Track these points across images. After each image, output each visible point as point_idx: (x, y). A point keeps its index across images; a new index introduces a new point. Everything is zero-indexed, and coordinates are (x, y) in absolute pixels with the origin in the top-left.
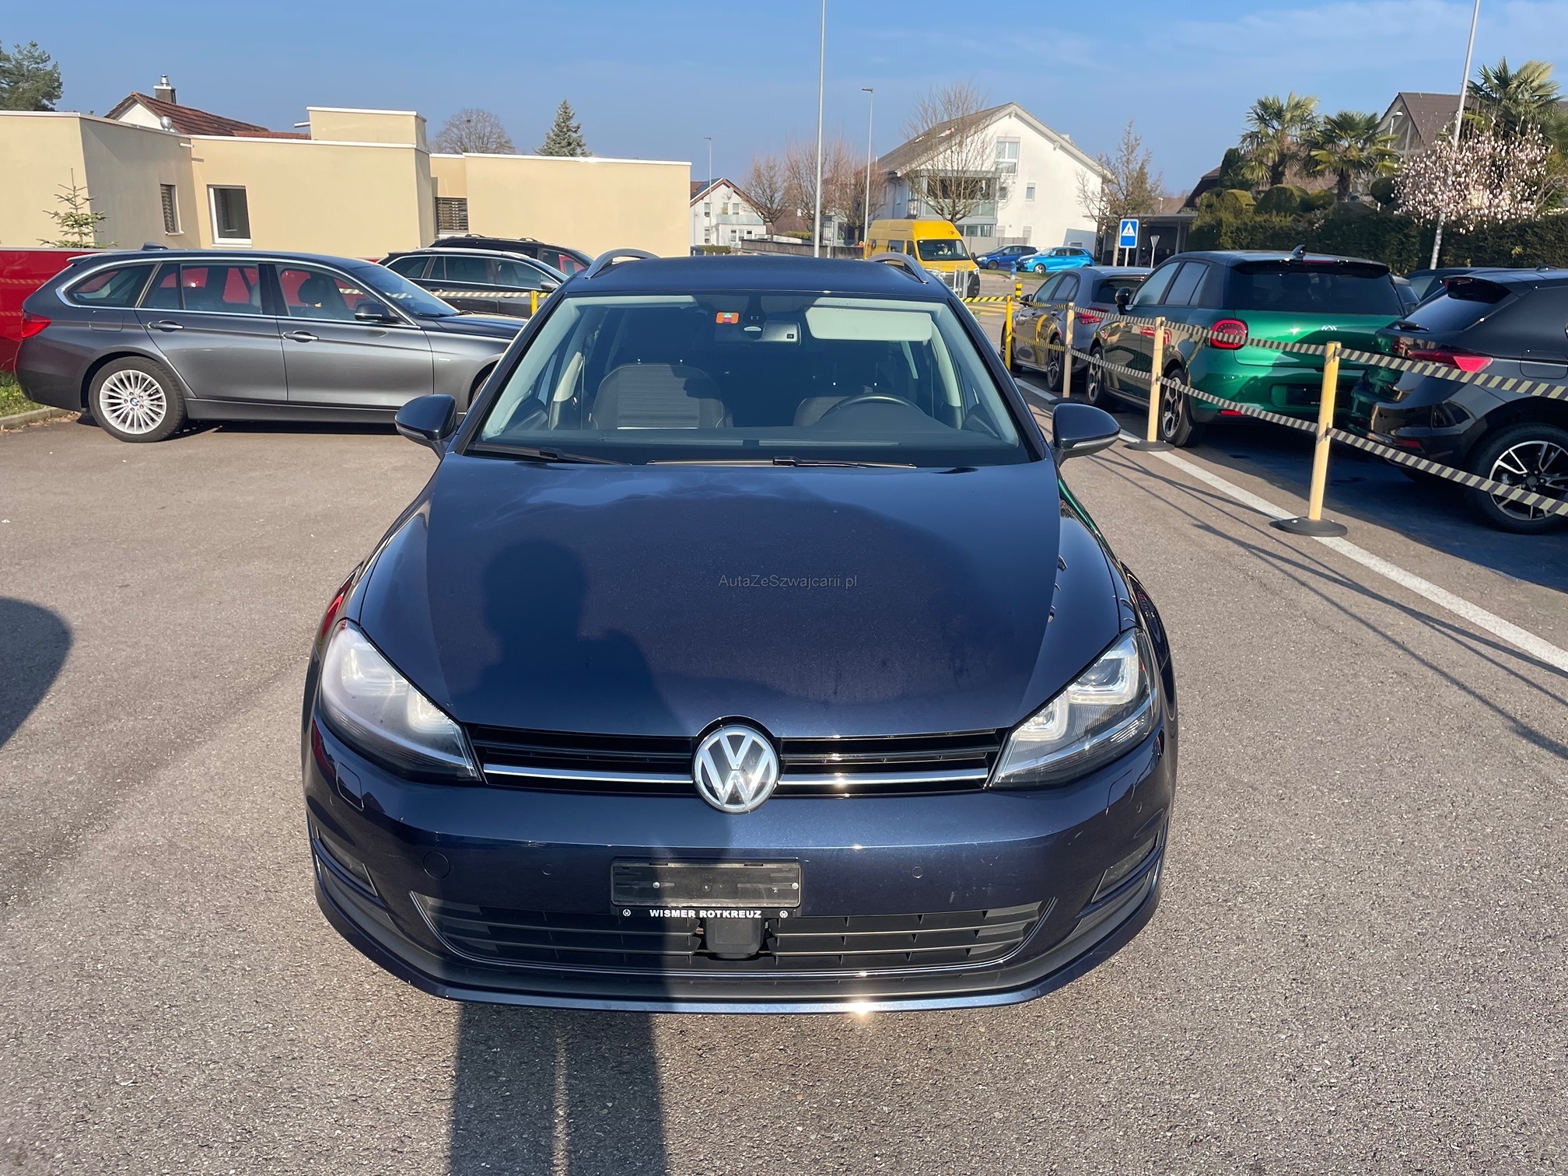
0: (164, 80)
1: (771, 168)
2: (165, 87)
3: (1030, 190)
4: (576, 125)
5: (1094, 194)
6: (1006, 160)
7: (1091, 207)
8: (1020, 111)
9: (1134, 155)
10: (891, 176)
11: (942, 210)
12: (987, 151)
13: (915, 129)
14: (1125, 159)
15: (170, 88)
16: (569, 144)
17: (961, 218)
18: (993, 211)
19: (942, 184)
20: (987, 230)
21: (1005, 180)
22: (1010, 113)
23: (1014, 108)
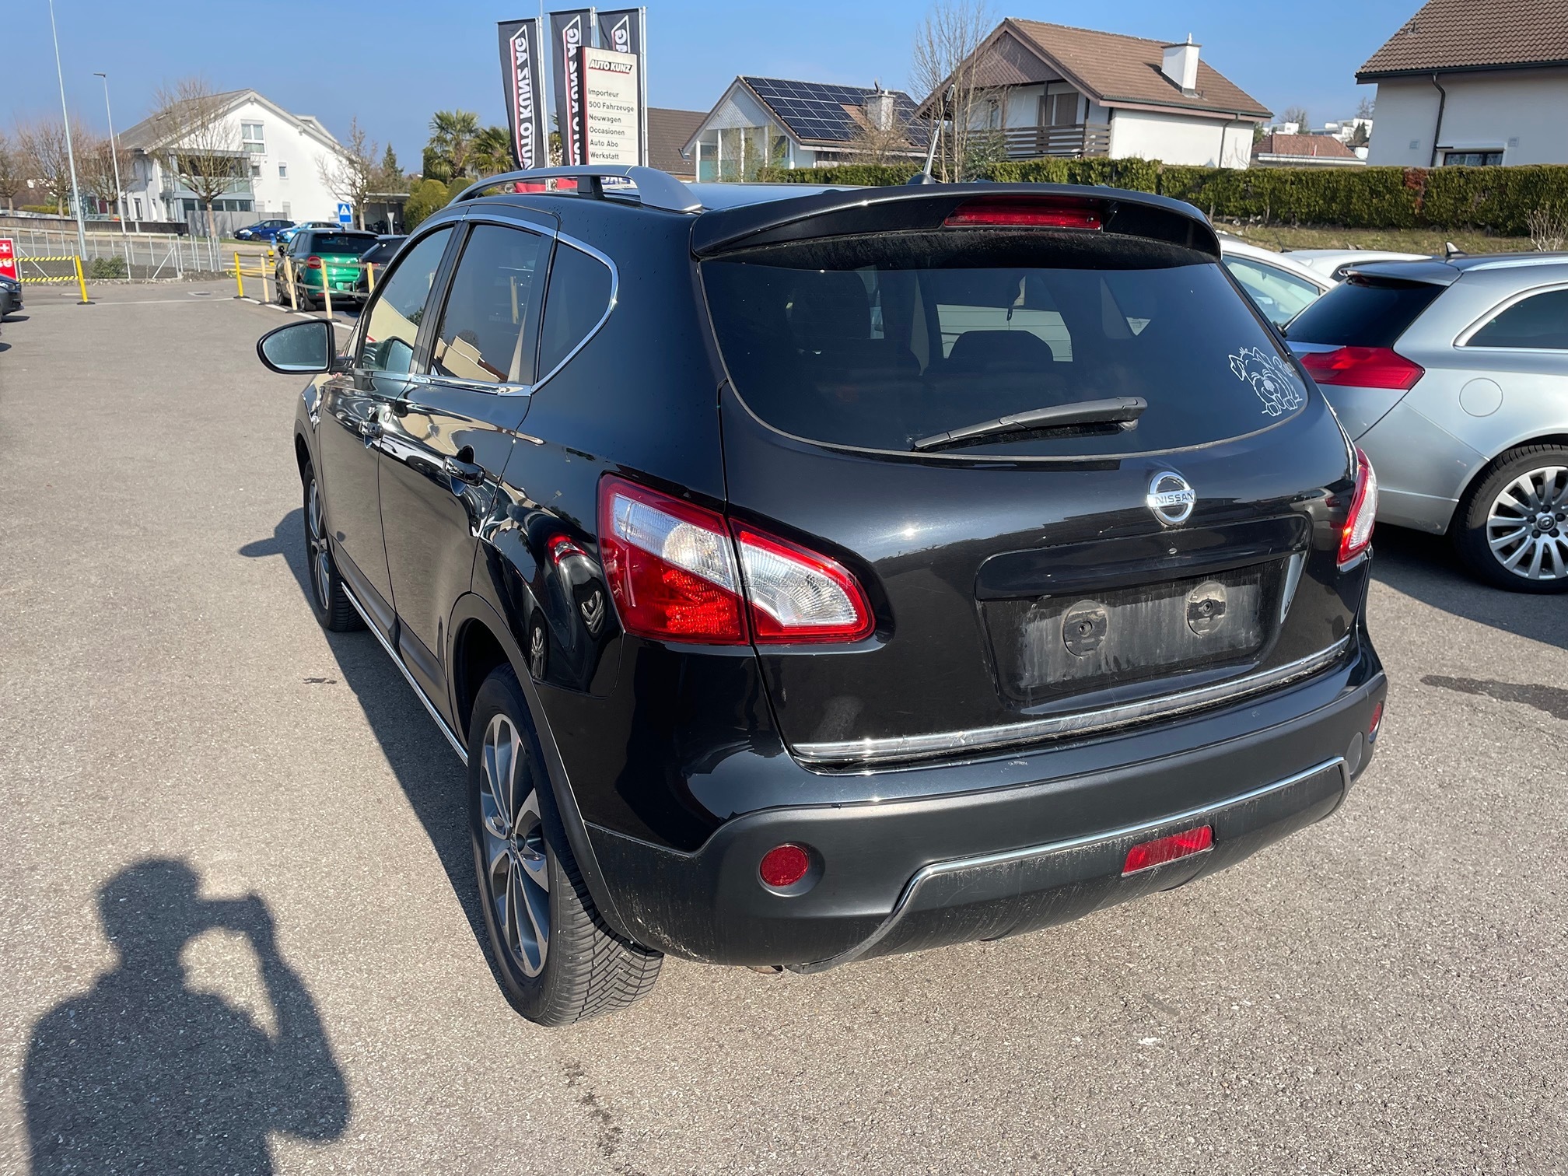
3: (282, 169)
5: (334, 176)
6: (253, 141)
7: (334, 187)
8: (258, 97)
9: (362, 145)
10: (137, 153)
11: (196, 187)
12: (231, 136)
14: (355, 148)
17: (216, 195)
18: (249, 188)
19: (191, 162)
20: (245, 206)
21: (255, 159)
22: (249, 100)
23: (252, 95)
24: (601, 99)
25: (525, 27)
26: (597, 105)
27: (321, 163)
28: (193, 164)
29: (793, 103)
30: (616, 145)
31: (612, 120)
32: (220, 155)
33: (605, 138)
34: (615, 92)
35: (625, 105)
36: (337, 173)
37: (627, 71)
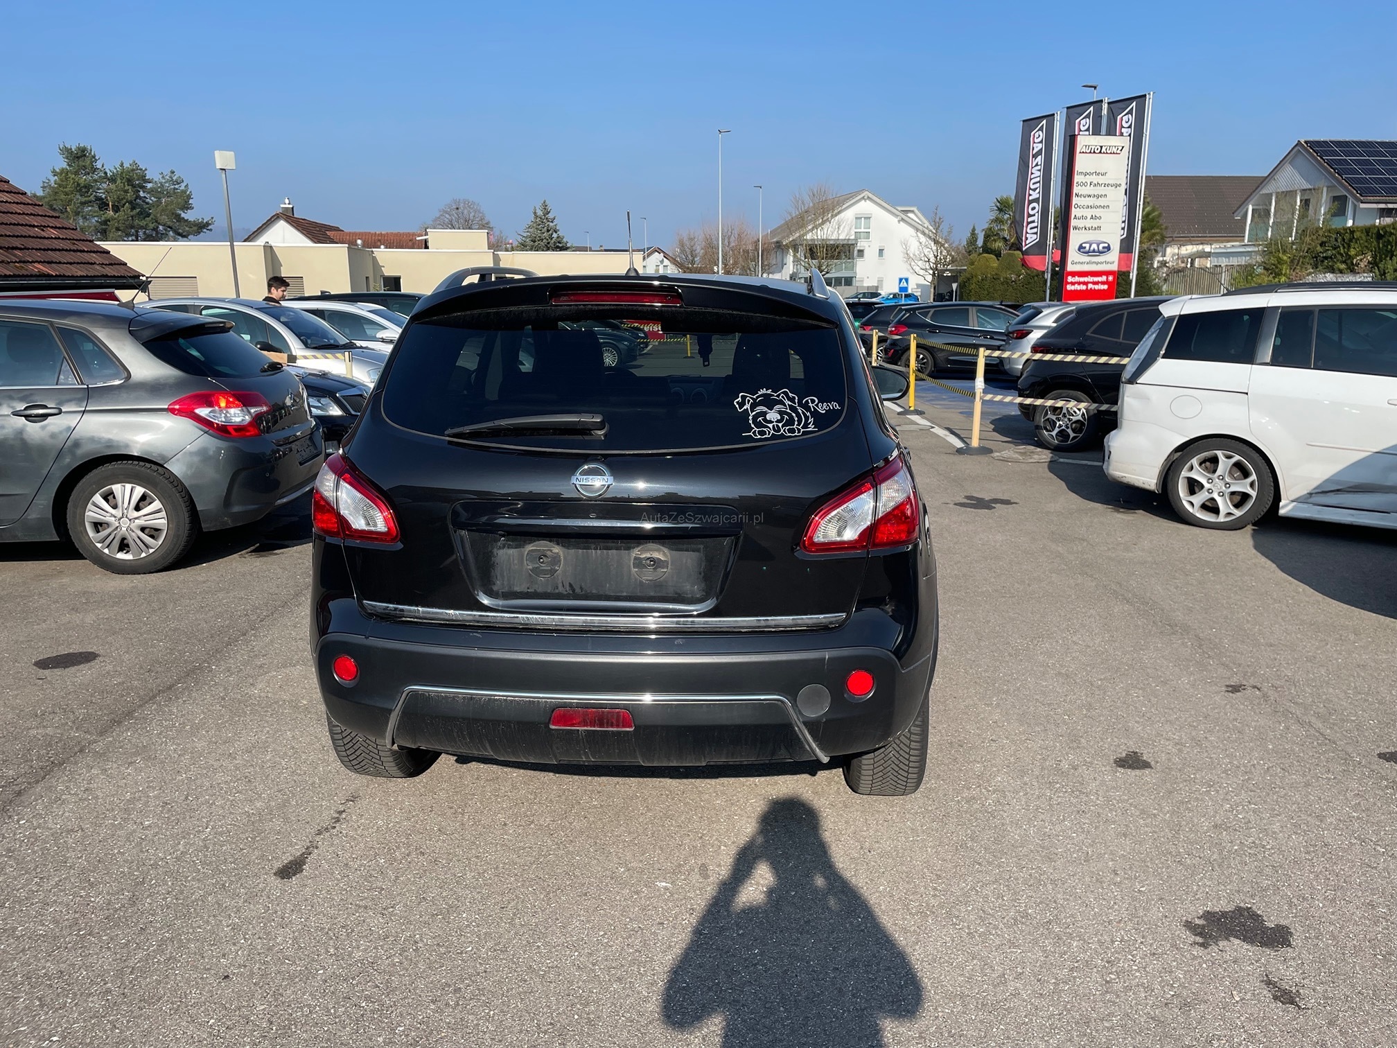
0: (287, 201)
1: (691, 239)
2: (287, 206)
3: (881, 251)
4: (552, 217)
5: (914, 255)
6: (863, 230)
7: (913, 263)
8: (870, 195)
9: (940, 228)
10: (779, 244)
12: (841, 228)
13: (790, 214)
15: (291, 206)
16: (548, 231)
18: (853, 268)
19: (810, 249)
20: (849, 281)
21: (861, 244)
22: (863, 198)
23: (866, 194)
24: (1088, 179)
25: (1044, 122)
26: (1084, 184)
27: (905, 245)
28: (812, 251)
29: (1358, 162)
30: (1100, 218)
31: (1098, 196)
32: (832, 242)
33: (1088, 212)
34: (1103, 171)
35: (1111, 182)
36: (917, 253)
37: (1118, 152)
